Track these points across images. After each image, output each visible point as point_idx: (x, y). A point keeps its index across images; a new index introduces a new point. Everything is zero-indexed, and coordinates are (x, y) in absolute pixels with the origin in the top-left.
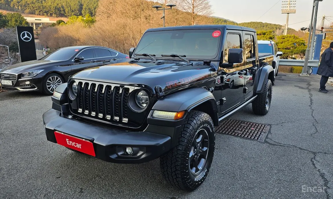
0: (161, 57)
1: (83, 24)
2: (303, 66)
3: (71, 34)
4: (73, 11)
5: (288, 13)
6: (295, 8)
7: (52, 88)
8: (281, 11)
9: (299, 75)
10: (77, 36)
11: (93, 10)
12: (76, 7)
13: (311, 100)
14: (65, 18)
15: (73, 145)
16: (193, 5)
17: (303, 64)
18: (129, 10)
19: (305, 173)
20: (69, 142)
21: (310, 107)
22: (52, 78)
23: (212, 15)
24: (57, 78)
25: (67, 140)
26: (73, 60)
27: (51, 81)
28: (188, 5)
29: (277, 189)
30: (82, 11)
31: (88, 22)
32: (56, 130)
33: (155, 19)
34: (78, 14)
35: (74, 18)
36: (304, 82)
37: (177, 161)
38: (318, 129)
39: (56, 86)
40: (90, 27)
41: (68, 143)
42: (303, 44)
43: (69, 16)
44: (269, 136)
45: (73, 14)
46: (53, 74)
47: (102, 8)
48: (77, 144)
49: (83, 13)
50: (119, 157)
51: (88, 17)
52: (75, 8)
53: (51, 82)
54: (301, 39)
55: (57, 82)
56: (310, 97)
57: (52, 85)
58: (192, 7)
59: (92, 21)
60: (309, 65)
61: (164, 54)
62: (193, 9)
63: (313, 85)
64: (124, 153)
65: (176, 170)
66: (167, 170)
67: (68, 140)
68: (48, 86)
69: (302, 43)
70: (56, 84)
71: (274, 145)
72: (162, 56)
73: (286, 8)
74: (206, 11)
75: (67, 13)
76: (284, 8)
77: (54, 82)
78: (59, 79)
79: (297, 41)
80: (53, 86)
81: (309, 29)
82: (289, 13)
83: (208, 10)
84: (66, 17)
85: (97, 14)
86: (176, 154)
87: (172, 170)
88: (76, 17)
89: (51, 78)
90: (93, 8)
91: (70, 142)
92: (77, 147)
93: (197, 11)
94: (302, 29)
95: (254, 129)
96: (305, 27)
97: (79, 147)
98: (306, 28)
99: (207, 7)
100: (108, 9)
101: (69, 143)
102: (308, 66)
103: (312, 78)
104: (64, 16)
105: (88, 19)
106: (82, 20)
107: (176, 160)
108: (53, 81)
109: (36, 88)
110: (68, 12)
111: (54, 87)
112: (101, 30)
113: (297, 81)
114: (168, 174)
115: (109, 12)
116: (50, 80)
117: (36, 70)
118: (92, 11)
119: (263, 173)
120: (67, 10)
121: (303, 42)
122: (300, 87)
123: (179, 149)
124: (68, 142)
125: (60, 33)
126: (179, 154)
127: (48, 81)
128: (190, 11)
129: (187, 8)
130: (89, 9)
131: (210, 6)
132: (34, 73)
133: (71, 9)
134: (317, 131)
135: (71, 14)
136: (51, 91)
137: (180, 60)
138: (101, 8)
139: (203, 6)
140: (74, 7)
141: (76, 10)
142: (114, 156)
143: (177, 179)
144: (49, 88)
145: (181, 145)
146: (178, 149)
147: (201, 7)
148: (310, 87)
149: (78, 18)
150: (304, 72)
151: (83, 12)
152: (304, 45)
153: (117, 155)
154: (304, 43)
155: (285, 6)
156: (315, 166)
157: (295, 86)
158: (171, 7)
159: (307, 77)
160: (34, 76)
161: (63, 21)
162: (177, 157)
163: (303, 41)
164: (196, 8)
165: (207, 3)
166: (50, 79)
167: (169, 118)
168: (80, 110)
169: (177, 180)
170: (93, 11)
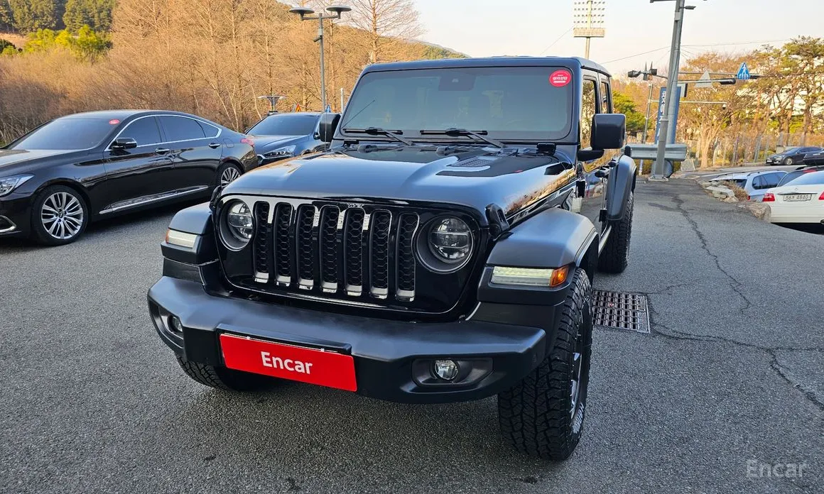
0: (419, 135)
1: (73, 53)
2: (654, 159)
3: (39, 80)
4: (36, 17)
5: (587, 37)
6: (602, 26)
7: (57, 225)
8: (573, 31)
9: (647, 180)
10: (58, 85)
11: (96, 15)
12: (46, 6)
13: (700, 236)
14: (14, 36)
15: (282, 367)
16: (374, 9)
17: (654, 155)
18: (204, 16)
19: (773, 393)
20: (269, 360)
21: (705, 250)
22: (56, 197)
23: (419, 38)
24: (69, 199)
25: (263, 354)
26: (107, 149)
27: (53, 207)
28: (361, 9)
29: (740, 435)
30: (62, 16)
31: (86, 46)
32: (224, 331)
33: (278, 43)
34: (53, 25)
35: (46, 35)
36: (666, 194)
37: (551, 388)
38: (747, 297)
39: (65, 219)
40: (94, 61)
41: (267, 362)
42: (630, 107)
43: (24, 29)
44: (656, 320)
45: (37, 23)
46: (57, 187)
47: (127, 9)
48: (296, 362)
49: (66, 23)
50: (420, 388)
51: (87, 34)
52: (42, 9)
53: (52, 210)
54: (625, 99)
55: (68, 209)
56: (694, 229)
57: (55, 217)
58: (371, 16)
59: (98, 44)
60: (668, 155)
61: (426, 129)
62: (373, 20)
63: (687, 201)
64: (430, 376)
65: (549, 410)
66: (522, 412)
67: (268, 354)
68: (45, 221)
69: (628, 107)
70: (68, 214)
71: (677, 338)
72: (422, 133)
73: (584, 25)
74: (405, 26)
75: (19, 22)
76: (580, 26)
77: (61, 210)
78: (74, 200)
79: (618, 101)
80: (60, 221)
81: (645, 74)
82: (589, 37)
83: (412, 24)
84: (17, 31)
85: (115, 26)
86: (549, 370)
87: (538, 411)
88: (53, 32)
89: (52, 197)
90: (95, 11)
91: (274, 359)
92: (297, 370)
93: (383, 25)
94: (631, 75)
95: (616, 306)
96: (637, 70)
97: (303, 371)
98: (640, 73)
99: (408, 15)
100: (144, 13)
101: (271, 362)
102: (665, 159)
103: (677, 184)
104: (11, 30)
105: (87, 40)
106: (70, 41)
107: (549, 385)
108: (58, 206)
109: (12, 228)
110: (23, 20)
111: (61, 223)
112: (128, 70)
113: (650, 193)
114: (522, 421)
115: (148, 20)
116: (50, 203)
117: (9, 176)
118: (93, 17)
119: (690, 403)
120: (18, 14)
121: (631, 104)
122: (663, 207)
123: (556, 359)
124: (264, 359)
125: (7, 75)
126: (555, 370)
127: (45, 207)
128: (367, 26)
129: (359, 16)
130: (84, 11)
131: (416, 13)
132: (4, 185)
133: (30, 10)
134: (749, 303)
135: (33, 25)
136: (54, 233)
137: (470, 143)
138: (124, 11)
139: (397, 13)
140: (39, 7)
141: (46, 13)
142: (408, 388)
143: (547, 432)
144: (49, 225)
145: (560, 348)
146: (552, 358)
147: (394, 14)
148: (683, 206)
149: (56, 35)
150: (657, 173)
151: (66, 20)
152: (632, 111)
153: (416, 382)
154: (632, 106)
155: (580, 19)
156: (787, 380)
157: (651, 205)
158: (339, 13)
159: (665, 183)
160: (6, 193)
161: (11, 44)
162: (550, 378)
163: (628, 101)
164: (382, 18)
165: (408, 8)
166: (50, 200)
167: (536, 285)
168: (262, 277)
169: (549, 435)
170: (96, 19)
